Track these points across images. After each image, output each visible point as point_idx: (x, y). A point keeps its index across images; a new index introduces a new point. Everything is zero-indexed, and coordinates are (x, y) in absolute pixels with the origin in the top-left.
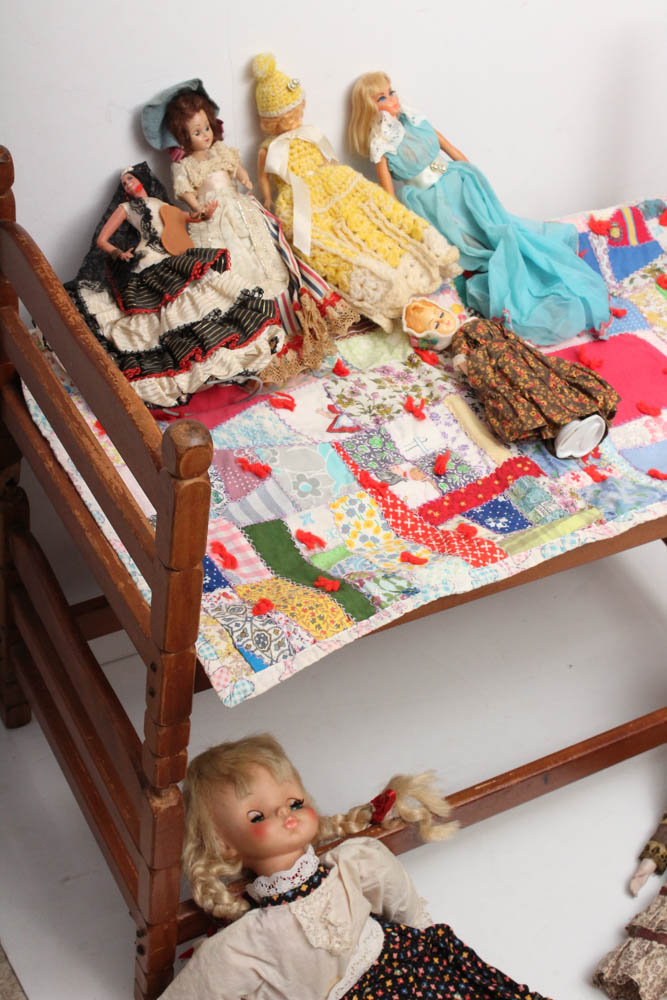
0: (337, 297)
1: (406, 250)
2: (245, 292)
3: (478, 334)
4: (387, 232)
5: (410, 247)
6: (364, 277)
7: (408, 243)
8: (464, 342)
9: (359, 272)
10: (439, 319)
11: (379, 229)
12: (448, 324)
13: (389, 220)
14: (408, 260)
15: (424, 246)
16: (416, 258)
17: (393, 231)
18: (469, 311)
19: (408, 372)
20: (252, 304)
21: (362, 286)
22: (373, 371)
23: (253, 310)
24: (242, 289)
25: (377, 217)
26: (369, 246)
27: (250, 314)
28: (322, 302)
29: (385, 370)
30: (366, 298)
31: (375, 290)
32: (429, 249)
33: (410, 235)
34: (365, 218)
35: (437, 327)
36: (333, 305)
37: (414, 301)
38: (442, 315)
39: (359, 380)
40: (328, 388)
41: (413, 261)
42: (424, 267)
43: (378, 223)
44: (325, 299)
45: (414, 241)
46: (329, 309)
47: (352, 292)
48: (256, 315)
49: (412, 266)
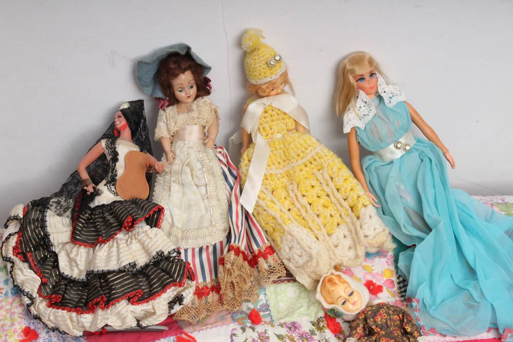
0: (271, 250)
1: (344, 222)
2: (160, 254)
3: (375, 322)
4: (333, 200)
5: (348, 220)
6: (292, 243)
7: (348, 215)
8: (362, 325)
9: (289, 237)
10: (347, 297)
11: (328, 195)
12: (354, 304)
13: (338, 190)
14: (342, 231)
15: (358, 223)
16: (351, 231)
17: (338, 200)
18: (398, 278)
19: (313, 333)
20: (163, 266)
21: (290, 249)
22: (281, 325)
23: (163, 271)
24: (158, 250)
25: (328, 185)
26: (313, 210)
27: (159, 273)
28: (257, 252)
29: (294, 326)
30: (292, 260)
31: (300, 256)
32: (361, 227)
33: (352, 208)
34: (318, 184)
35: (343, 304)
36: (265, 258)
37: (332, 274)
38: (351, 294)
39: (265, 332)
40: (234, 335)
41: (347, 233)
42: (354, 241)
43: (328, 190)
44: (259, 251)
45: (353, 215)
46: (261, 260)
47: (282, 251)
48: (163, 276)
49: (345, 237)
